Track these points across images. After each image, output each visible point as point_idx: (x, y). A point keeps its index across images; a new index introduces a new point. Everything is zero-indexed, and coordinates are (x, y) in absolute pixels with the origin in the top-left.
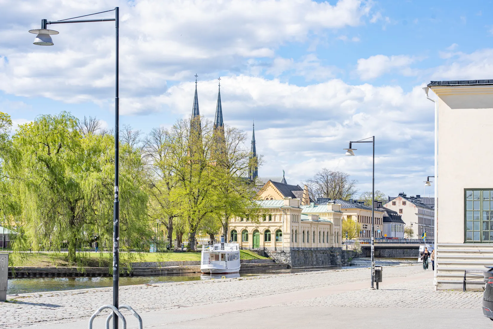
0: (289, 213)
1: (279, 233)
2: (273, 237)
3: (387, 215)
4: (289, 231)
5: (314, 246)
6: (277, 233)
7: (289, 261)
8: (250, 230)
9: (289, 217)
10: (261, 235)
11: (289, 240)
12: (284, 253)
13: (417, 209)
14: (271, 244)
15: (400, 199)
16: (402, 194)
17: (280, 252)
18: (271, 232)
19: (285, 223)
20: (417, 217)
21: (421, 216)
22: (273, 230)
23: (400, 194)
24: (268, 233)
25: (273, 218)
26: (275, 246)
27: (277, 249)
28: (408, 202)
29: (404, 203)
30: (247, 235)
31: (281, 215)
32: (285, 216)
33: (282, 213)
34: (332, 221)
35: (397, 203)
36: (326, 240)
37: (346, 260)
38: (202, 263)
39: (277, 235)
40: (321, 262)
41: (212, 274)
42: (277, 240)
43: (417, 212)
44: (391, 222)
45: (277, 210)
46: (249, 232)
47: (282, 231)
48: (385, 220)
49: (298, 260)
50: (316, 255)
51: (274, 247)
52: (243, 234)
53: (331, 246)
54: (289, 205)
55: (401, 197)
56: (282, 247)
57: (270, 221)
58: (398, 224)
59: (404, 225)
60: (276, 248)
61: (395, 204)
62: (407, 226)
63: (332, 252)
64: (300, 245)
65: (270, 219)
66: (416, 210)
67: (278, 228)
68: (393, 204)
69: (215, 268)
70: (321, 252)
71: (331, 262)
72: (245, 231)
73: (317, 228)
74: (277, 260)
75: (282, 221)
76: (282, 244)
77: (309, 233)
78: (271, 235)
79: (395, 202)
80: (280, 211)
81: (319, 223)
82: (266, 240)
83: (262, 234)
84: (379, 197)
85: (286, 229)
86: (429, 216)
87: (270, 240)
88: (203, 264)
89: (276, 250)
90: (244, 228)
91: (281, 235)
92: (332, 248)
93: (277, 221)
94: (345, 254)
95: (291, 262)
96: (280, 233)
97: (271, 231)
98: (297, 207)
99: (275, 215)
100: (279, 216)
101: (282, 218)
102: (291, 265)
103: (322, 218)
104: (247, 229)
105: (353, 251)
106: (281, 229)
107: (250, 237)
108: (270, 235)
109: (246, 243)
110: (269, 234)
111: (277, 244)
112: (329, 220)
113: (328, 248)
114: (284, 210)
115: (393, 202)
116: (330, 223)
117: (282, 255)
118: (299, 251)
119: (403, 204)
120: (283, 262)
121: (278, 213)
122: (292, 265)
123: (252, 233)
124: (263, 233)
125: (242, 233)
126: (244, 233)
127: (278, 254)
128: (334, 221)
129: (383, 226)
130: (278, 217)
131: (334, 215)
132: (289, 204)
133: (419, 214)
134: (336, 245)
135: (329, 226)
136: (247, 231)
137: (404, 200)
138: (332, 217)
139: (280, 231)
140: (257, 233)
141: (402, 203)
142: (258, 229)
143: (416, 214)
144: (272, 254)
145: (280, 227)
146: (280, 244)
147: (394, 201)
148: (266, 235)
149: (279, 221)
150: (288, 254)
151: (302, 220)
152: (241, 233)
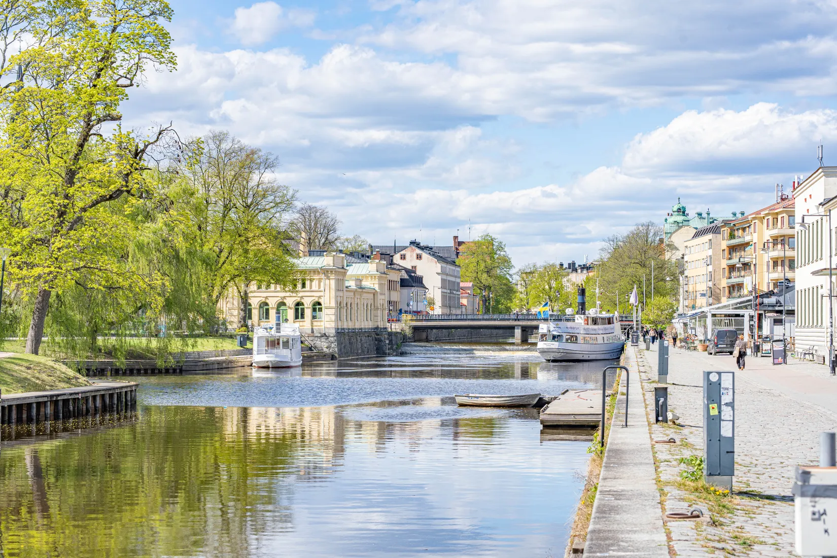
0: (332, 276)
1: (317, 306)
2: (308, 313)
3: (406, 277)
4: (333, 304)
5: (357, 326)
6: (314, 307)
7: (334, 348)
8: (272, 303)
9: (333, 282)
10: (289, 310)
11: (333, 318)
12: (326, 336)
13: (439, 265)
14: (304, 324)
15: (413, 251)
16: (415, 243)
17: (319, 335)
18: (306, 306)
19: (328, 291)
20: (439, 277)
21: (445, 277)
22: (308, 302)
23: (412, 243)
24: (300, 307)
25: (308, 283)
26: (312, 326)
27: (315, 332)
28: (425, 255)
29: (419, 257)
30: (267, 310)
31: (320, 280)
32: (327, 281)
33: (323, 276)
34: (377, 287)
35: (408, 257)
36: (369, 319)
37: (395, 347)
38: (255, 352)
39: (314, 310)
40: (366, 350)
41: (272, 368)
42: (314, 317)
43: (439, 271)
44: (413, 286)
45: (315, 271)
46: (270, 306)
47: (322, 303)
48: (404, 283)
49: (344, 347)
50: (361, 340)
51: (310, 327)
52: (261, 309)
53: (375, 326)
54: (332, 265)
55: (414, 247)
56: (323, 327)
57: (304, 289)
58: (420, 290)
59: (427, 291)
60: (312, 329)
61: (404, 258)
62: (430, 294)
63: (377, 335)
64: (345, 324)
65: (304, 285)
66: (438, 267)
67: (316, 299)
68: (401, 258)
69: (278, 359)
70: (366, 335)
71: (377, 349)
72: (264, 305)
73: (360, 299)
74: (315, 347)
75: (322, 289)
76: (322, 323)
77: (353, 306)
78: (306, 310)
79: (404, 255)
80: (319, 273)
81: (364, 290)
82: (297, 317)
83: (290, 308)
84: (359, 246)
85: (329, 300)
86: (451, 276)
87: (303, 317)
88: (258, 354)
89: (313, 332)
90: (263, 300)
91: (320, 310)
92: (377, 328)
93: (314, 288)
94: (394, 338)
95: (336, 349)
96: (320, 306)
97: (305, 304)
98: (341, 267)
99: (311, 280)
100: (317, 282)
101: (322, 284)
102: (337, 355)
103: (365, 283)
104: (267, 301)
105: (401, 333)
106: (321, 301)
107: (273, 313)
108: (303, 310)
109: (266, 322)
110: (319, 308)
111: (315, 324)
112: (372, 286)
113: (372, 329)
114: (326, 272)
115: (401, 255)
116: (374, 291)
117: (323, 339)
118: (344, 334)
119: (417, 258)
120: (325, 350)
121: (316, 277)
122: (339, 355)
123: (276, 306)
124: (293, 306)
125: (260, 307)
126: (263, 308)
127: (316, 339)
128: (380, 288)
129: (401, 294)
130: (315, 284)
131: (380, 278)
132: (334, 264)
133: (443, 272)
134: (381, 325)
135: (372, 295)
136: (267, 304)
137: (418, 251)
138: (377, 281)
139: (319, 304)
140: (283, 308)
141: (415, 256)
142: (285, 301)
143: (438, 273)
144: (307, 338)
145: (320, 297)
146: (318, 324)
147: (402, 252)
148: (297, 310)
149: (317, 289)
150: (332, 339)
151: (347, 287)
152: (258, 307)
